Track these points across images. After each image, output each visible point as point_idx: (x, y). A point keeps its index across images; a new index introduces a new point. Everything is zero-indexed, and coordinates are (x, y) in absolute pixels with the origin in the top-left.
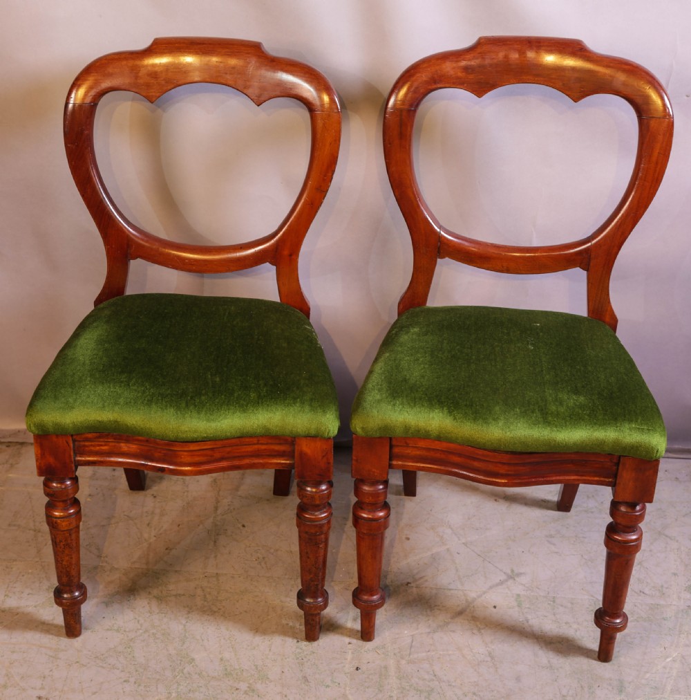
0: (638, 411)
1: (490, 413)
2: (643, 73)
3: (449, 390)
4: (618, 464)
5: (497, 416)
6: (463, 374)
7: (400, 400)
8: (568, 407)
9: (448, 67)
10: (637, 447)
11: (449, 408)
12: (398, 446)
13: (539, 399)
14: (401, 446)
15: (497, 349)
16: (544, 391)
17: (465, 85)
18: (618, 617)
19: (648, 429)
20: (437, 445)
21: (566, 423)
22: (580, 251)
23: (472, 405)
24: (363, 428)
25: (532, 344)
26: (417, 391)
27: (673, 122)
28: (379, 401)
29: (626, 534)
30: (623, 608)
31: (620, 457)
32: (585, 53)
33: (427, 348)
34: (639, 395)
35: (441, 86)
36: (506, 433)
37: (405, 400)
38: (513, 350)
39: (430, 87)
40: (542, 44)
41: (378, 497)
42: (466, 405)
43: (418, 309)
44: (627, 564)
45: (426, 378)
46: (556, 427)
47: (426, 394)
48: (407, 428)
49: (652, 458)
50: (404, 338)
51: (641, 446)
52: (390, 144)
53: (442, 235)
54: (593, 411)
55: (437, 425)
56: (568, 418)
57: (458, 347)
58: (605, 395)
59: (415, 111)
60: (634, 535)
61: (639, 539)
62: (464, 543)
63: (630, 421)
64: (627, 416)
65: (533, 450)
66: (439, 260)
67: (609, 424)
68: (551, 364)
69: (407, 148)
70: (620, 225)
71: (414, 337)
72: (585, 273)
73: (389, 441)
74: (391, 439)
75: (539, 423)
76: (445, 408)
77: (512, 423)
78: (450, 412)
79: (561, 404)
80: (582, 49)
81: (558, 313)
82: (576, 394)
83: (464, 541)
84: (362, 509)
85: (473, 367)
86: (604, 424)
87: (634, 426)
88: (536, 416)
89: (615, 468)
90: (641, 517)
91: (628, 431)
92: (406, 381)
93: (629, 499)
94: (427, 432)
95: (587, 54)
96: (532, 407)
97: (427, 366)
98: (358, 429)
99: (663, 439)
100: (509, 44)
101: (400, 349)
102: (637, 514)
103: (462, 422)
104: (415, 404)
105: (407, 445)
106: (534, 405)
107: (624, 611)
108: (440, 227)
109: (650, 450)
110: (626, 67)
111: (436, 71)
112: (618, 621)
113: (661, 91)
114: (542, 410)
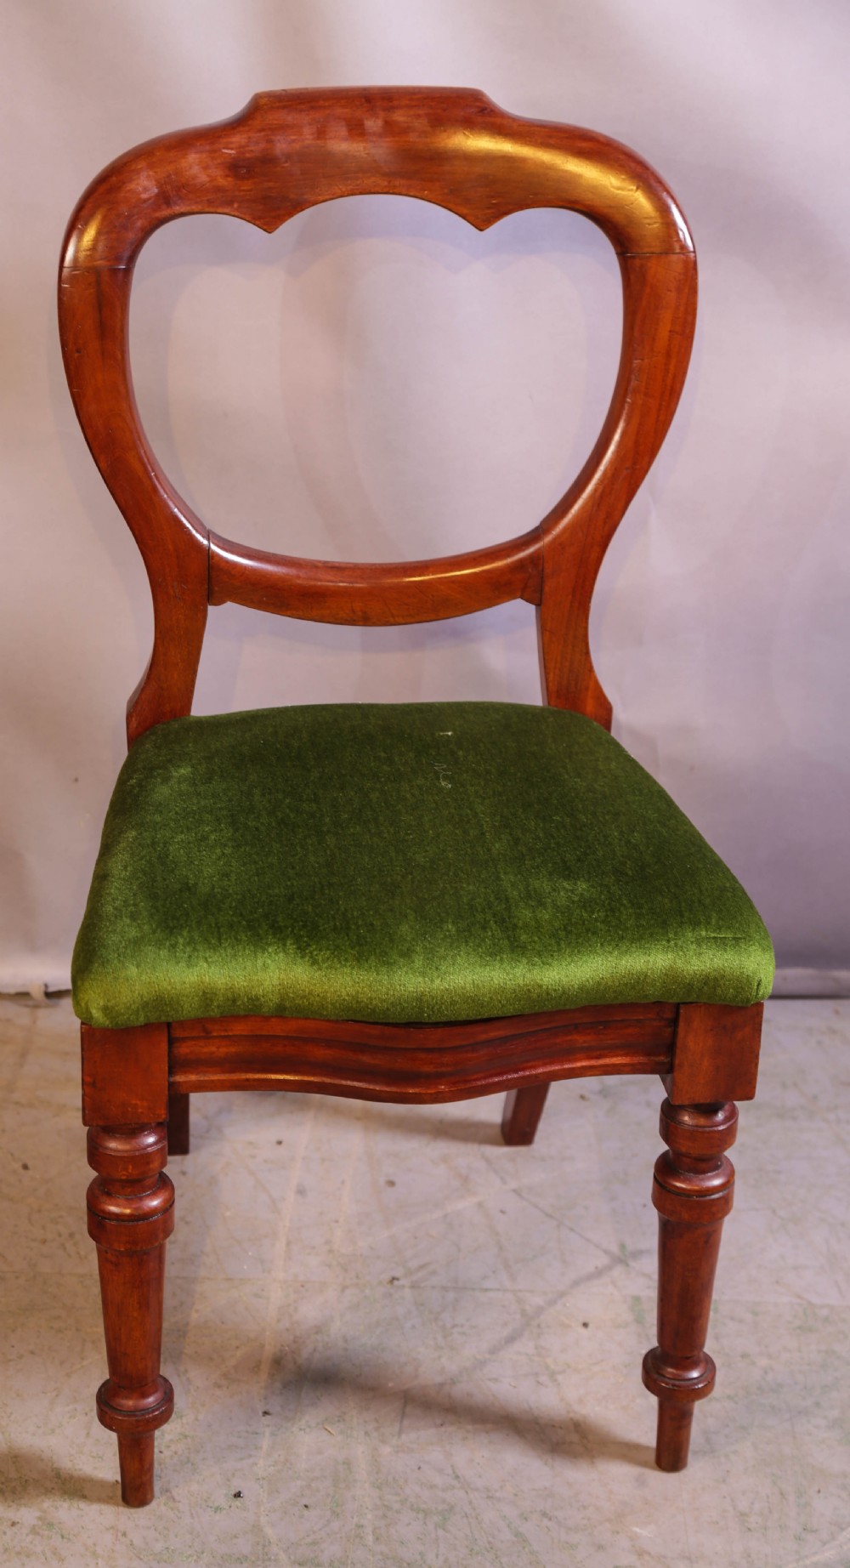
0: (707, 901)
1: (392, 940)
2: (621, 157)
3: (291, 899)
4: (675, 1022)
5: (407, 945)
6: (312, 859)
7: (185, 933)
8: (556, 907)
9: (194, 166)
10: (716, 979)
11: (298, 940)
12: (184, 1039)
13: (492, 899)
14: (193, 1038)
15: (374, 796)
16: (498, 878)
17: (236, 205)
18: (693, 1365)
19: (734, 939)
20: (277, 1028)
21: (559, 945)
22: (521, 561)
23: (348, 928)
24: (106, 1010)
25: (446, 778)
26: (219, 909)
27: (695, 263)
28: (137, 943)
29: (701, 1176)
30: (702, 1345)
31: (677, 1006)
32: (492, 120)
33: (220, 809)
34: (700, 866)
35: (183, 209)
36: (432, 981)
37: (196, 935)
38: (408, 796)
39: (158, 214)
40: (396, 103)
41: (148, 1163)
42: (335, 929)
43: (175, 725)
44: (706, 1242)
45: (233, 877)
46: (539, 954)
47: (241, 915)
48: (207, 996)
49: (748, 1000)
50: (162, 792)
51: (723, 977)
52: (78, 351)
53: (213, 552)
54: (612, 910)
55: (275, 982)
56: (562, 934)
57: (287, 801)
58: (630, 873)
59: (128, 272)
60: (717, 1176)
61: (728, 1185)
62: (515, 1191)
63: (695, 924)
64: (686, 914)
65: (495, 1013)
66: (211, 609)
67: (651, 935)
68: (498, 818)
69: (120, 357)
70: (601, 497)
71: (184, 787)
72: (532, 608)
73: (166, 1030)
74: (169, 1025)
75: (501, 951)
76: (289, 942)
77: (444, 958)
78: (302, 949)
79: (541, 904)
80: (486, 109)
81: (483, 703)
82: (567, 878)
83: (513, 1184)
84: (109, 1194)
85: (331, 840)
86: (641, 938)
87: (704, 933)
88: (493, 935)
89: (670, 1030)
90: (728, 1137)
91: (694, 946)
92: (189, 889)
93: (704, 1097)
94: (254, 1000)
95: (498, 121)
96: (479, 917)
97: (228, 851)
98: (94, 1012)
99: (767, 956)
100: (325, 107)
101: (158, 818)
102: (721, 1128)
103: (330, 967)
104: (219, 939)
105: (207, 1036)
106: (483, 911)
107: (706, 1350)
108: (208, 535)
109: (743, 983)
110: (584, 144)
111: (169, 176)
112: (695, 1374)
113: (665, 195)
114: (503, 921)
